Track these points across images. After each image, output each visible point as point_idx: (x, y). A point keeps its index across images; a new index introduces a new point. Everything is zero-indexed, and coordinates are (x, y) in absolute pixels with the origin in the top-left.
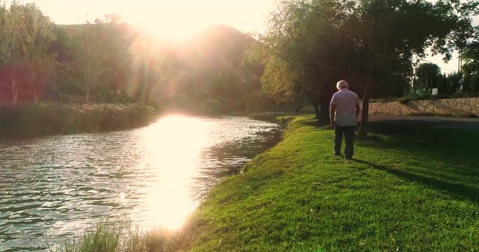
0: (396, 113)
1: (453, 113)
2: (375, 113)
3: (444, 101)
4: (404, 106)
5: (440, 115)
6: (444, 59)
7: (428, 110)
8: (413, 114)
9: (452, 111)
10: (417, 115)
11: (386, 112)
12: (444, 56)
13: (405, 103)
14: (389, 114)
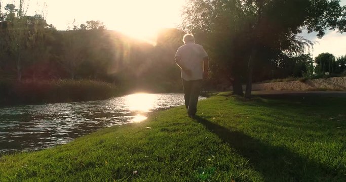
0: (298, 89)
1: (342, 89)
2: (282, 90)
3: (333, 79)
4: (304, 84)
5: (331, 90)
6: (318, 35)
7: (321, 87)
8: (309, 90)
9: (340, 87)
10: (314, 90)
11: (290, 88)
12: (318, 33)
13: (304, 81)
14: (292, 90)
